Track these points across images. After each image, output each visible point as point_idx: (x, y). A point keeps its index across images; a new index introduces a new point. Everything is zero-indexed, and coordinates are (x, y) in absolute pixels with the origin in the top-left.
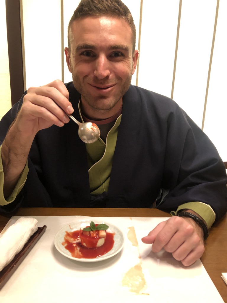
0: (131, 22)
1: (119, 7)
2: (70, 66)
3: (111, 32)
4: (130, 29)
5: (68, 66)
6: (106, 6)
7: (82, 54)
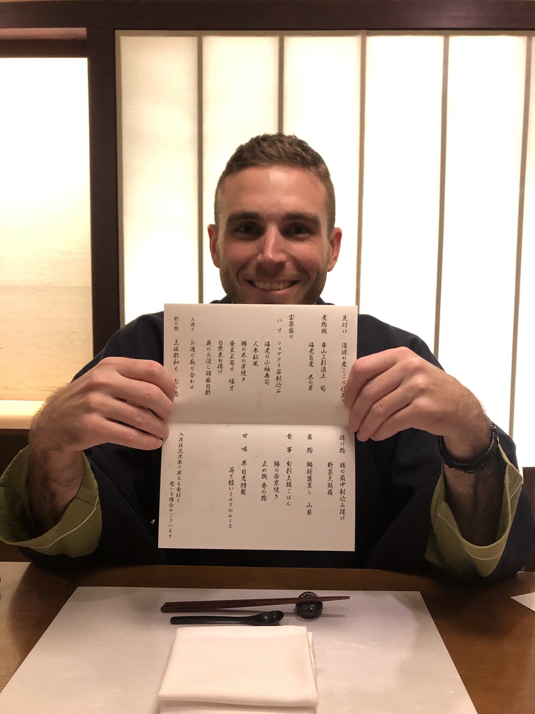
0: (325, 177)
1: (304, 154)
2: (217, 255)
3: (288, 192)
4: (322, 188)
5: (213, 256)
6: (281, 150)
7: (237, 230)
